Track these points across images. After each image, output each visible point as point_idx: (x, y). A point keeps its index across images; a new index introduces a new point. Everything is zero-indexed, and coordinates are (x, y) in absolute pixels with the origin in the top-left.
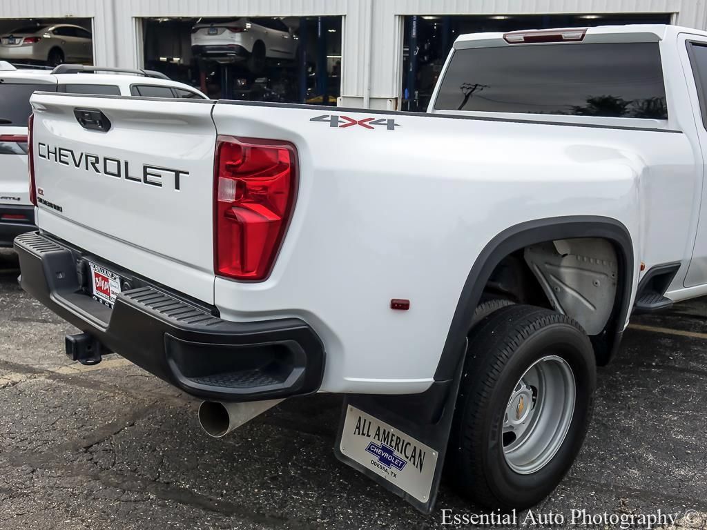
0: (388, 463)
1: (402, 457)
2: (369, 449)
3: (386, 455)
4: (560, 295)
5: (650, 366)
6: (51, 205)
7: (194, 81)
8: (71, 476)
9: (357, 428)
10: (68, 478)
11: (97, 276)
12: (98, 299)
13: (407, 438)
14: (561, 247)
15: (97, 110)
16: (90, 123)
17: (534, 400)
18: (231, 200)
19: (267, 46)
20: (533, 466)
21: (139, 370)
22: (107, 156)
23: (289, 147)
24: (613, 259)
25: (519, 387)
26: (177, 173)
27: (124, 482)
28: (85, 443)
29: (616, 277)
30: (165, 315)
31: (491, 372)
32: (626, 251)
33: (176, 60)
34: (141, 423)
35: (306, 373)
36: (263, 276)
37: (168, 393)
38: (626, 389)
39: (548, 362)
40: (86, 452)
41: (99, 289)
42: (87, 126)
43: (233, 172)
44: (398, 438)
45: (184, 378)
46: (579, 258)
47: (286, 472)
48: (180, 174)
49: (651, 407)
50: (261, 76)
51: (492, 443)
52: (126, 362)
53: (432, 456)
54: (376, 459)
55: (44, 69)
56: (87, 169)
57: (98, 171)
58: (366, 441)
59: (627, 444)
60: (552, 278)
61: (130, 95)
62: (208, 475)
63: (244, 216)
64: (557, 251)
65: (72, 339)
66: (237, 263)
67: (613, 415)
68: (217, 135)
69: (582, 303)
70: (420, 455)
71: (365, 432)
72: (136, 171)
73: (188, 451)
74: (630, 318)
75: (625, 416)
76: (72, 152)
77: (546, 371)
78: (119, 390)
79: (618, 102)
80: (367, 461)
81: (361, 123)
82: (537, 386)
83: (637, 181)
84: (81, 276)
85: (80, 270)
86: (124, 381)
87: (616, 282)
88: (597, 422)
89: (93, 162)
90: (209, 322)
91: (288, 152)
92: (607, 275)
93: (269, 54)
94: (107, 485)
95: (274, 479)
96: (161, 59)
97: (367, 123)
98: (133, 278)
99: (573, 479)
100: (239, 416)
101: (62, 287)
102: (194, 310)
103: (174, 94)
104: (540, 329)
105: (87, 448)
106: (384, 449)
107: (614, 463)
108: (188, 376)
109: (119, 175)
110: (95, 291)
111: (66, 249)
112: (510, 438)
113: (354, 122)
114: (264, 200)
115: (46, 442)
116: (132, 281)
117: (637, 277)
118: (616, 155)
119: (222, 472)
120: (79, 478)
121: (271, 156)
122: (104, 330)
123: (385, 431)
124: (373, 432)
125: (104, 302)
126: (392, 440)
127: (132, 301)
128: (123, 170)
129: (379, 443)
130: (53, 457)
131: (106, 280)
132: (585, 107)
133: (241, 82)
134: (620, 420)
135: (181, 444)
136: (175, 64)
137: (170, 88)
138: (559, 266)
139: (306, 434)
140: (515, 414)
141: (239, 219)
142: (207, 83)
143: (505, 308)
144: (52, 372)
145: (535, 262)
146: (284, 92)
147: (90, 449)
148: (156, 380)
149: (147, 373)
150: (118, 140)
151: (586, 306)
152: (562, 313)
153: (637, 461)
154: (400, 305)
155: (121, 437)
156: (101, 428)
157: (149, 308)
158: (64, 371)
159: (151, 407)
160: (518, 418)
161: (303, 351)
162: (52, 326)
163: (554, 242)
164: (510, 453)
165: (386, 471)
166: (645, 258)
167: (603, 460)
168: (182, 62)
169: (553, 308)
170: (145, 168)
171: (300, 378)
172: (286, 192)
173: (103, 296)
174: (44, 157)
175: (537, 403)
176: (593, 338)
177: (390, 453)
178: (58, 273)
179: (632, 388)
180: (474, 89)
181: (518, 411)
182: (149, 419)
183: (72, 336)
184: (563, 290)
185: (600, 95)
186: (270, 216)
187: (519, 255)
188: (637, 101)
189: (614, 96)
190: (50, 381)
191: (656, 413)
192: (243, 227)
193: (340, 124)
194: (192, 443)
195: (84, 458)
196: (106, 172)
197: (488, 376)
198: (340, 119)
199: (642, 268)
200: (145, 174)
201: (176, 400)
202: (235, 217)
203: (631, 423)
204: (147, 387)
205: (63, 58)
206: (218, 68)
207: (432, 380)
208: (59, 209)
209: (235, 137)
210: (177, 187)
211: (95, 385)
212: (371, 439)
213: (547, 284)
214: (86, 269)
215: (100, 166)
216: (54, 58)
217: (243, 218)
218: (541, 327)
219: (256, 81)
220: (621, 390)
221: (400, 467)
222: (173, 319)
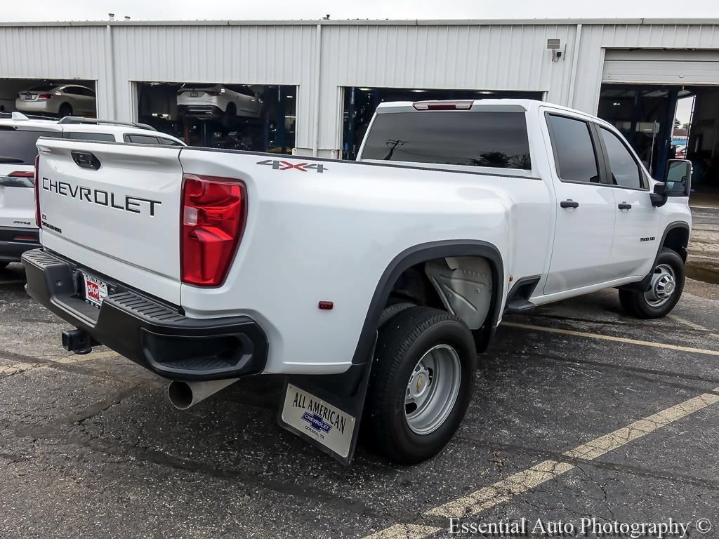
0: (318, 427)
1: (328, 422)
2: (304, 417)
3: (317, 422)
4: (451, 299)
5: (520, 353)
6: (52, 227)
7: (180, 133)
8: (66, 444)
9: (295, 401)
10: (64, 446)
11: (89, 283)
12: (90, 302)
13: (332, 408)
14: (452, 263)
15: (89, 152)
16: (84, 162)
17: (430, 379)
18: (194, 224)
19: (237, 108)
20: (429, 428)
21: (126, 360)
22: (98, 189)
23: (239, 183)
24: (489, 272)
25: (418, 368)
26: (152, 203)
27: (110, 447)
28: (79, 417)
29: (491, 286)
30: (141, 314)
31: (397, 357)
32: (498, 266)
33: (165, 116)
34: (125, 401)
35: (253, 359)
36: (219, 282)
37: (149, 378)
38: (502, 371)
39: (440, 349)
40: (79, 425)
41: (91, 294)
42: (82, 164)
43: (195, 202)
44: (326, 408)
45: (156, 363)
46: (465, 271)
47: (240, 437)
48: (155, 204)
49: (520, 384)
50: (233, 131)
51: (397, 411)
52: (116, 354)
53: (351, 421)
54: (309, 425)
55: (53, 120)
56: (81, 199)
57: (90, 201)
58: (302, 411)
59: (501, 411)
60: (446, 286)
61: (123, 142)
62: (178, 441)
63: (203, 236)
64: (447, 265)
65: (67, 334)
66: (199, 272)
67: (491, 390)
68: (183, 174)
69: (468, 306)
70: (342, 421)
71: (301, 404)
72: (120, 201)
73: (163, 423)
74: (502, 316)
75: (500, 390)
76: (69, 185)
77: (439, 356)
78: (109, 375)
79: (504, 158)
80: (302, 426)
81: (297, 167)
82: (433, 368)
83: (507, 214)
84: (76, 284)
85: (75, 279)
86: (113, 369)
87: (491, 289)
88: (480, 395)
89: (86, 193)
90: (176, 319)
91: (239, 188)
92: (485, 285)
93: (239, 113)
94: (95, 450)
95: (231, 443)
96: (153, 115)
97: (302, 167)
98: (117, 285)
99: (460, 438)
100: (201, 393)
101: (59, 293)
102: (165, 310)
103: (159, 142)
104: (434, 324)
105: (80, 422)
106: (315, 417)
107: (490, 425)
108: (160, 361)
109: (106, 204)
110: (87, 296)
111: (64, 263)
112: (412, 407)
113: (291, 166)
114: (219, 224)
115: (47, 417)
116: (117, 287)
117: (507, 288)
118: (492, 195)
119: (190, 438)
120: (73, 445)
121: (227, 189)
122: (93, 326)
123: (316, 403)
124: (306, 405)
125: (94, 304)
126: (321, 410)
127: (115, 303)
128: (109, 200)
129: (311, 413)
130: (52, 429)
131: (97, 287)
132: (479, 160)
133: (217, 135)
134: (496, 394)
135: (158, 417)
136: (164, 119)
137: (156, 137)
138: (450, 278)
139: (257, 408)
140: (416, 389)
141: (200, 239)
142: (190, 135)
143: (408, 309)
144: (54, 362)
145: (432, 273)
146: (251, 143)
147: (83, 423)
148: (140, 367)
149: (132, 362)
150: (105, 176)
151: (469, 307)
152: (453, 313)
153: (507, 424)
154: (325, 306)
155: (109, 413)
156: (93, 406)
157: (129, 308)
158: (64, 361)
159: (134, 389)
160: (418, 392)
161: (250, 341)
162: (56, 326)
163: (446, 259)
164: (411, 419)
165: (317, 434)
166: (513, 273)
167: (483, 423)
168: (170, 119)
169: (446, 310)
170: (127, 198)
171: (248, 363)
172: (237, 218)
173: (93, 300)
174: (47, 189)
175: (432, 381)
176: (474, 332)
177: (320, 420)
178: (57, 281)
179: (506, 370)
180: (396, 144)
181: (418, 386)
182: (132, 398)
183: (68, 332)
184: (453, 296)
185: (490, 151)
186: (225, 237)
187: (420, 267)
188: (517, 157)
189: (501, 152)
190: (51, 369)
191: (523, 389)
192: (202, 245)
193: (280, 167)
194: (167, 416)
195: (77, 430)
196: (96, 202)
197: (395, 360)
198: (280, 163)
199: (511, 279)
200: (127, 203)
201: (155, 383)
202: (196, 237)
203: (504, 396)
204: (132, 373)
205: (71, 112)
206: (199, 123)
207: (350, 363)
208: (59, 230)
209: (197, 175)
210: (152, 214)
211: (90, 372)
212: (306, 410)
213: (441, 291)
214: (80, 279)
215: (92, 197)
216: (64, 111)
217: (203, 238)
218: (434, 323)
219: (229, 134)
220: (498, 372)
221: (327, 431)
222: (148, 317)
